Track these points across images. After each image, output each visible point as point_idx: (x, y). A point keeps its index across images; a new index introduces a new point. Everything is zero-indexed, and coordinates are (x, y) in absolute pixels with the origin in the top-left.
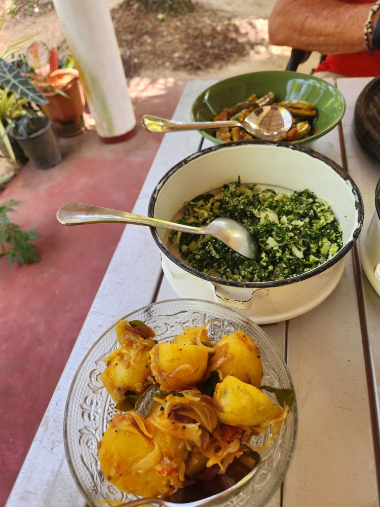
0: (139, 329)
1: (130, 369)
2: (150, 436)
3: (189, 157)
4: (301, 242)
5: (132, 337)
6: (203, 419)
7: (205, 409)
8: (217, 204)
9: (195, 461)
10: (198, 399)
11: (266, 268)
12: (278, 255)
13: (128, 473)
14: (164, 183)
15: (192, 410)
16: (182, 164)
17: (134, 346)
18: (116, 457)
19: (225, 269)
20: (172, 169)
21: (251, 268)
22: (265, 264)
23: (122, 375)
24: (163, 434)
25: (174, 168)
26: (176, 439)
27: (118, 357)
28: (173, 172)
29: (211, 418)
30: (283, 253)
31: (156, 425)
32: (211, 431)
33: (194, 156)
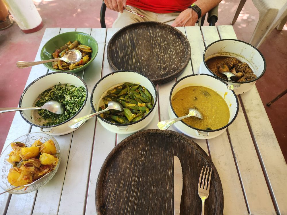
0: (19, 144)
1: (16, 156)
2: (20, 172)
3: (35, 80)
4: (78, 106)
5: (16, 147)
6: (35, 165)
7: (36, 163)
8: (52, 93)
9: (35, 175)
10: (33, 160)
11: (67, 116)
12: (71, 111)
13: (16, 182)
14: (25, 92)
15: (31, 163)
16: (32, 84)
17: (17, 149)
18: (12, 179)
19: (53, 118)
20: (28, 86)
21: (62, 117)
22: (66, 115)
23: (14, 158)
24: (24, 171)
25: (29, 85)
26: (27, 171)
27: (12, 154)
28: (29, 87)
29: (38, 164)
30: (72, 110)
31: (21, 169)
32: (38, 167)
33: (37, 80)
